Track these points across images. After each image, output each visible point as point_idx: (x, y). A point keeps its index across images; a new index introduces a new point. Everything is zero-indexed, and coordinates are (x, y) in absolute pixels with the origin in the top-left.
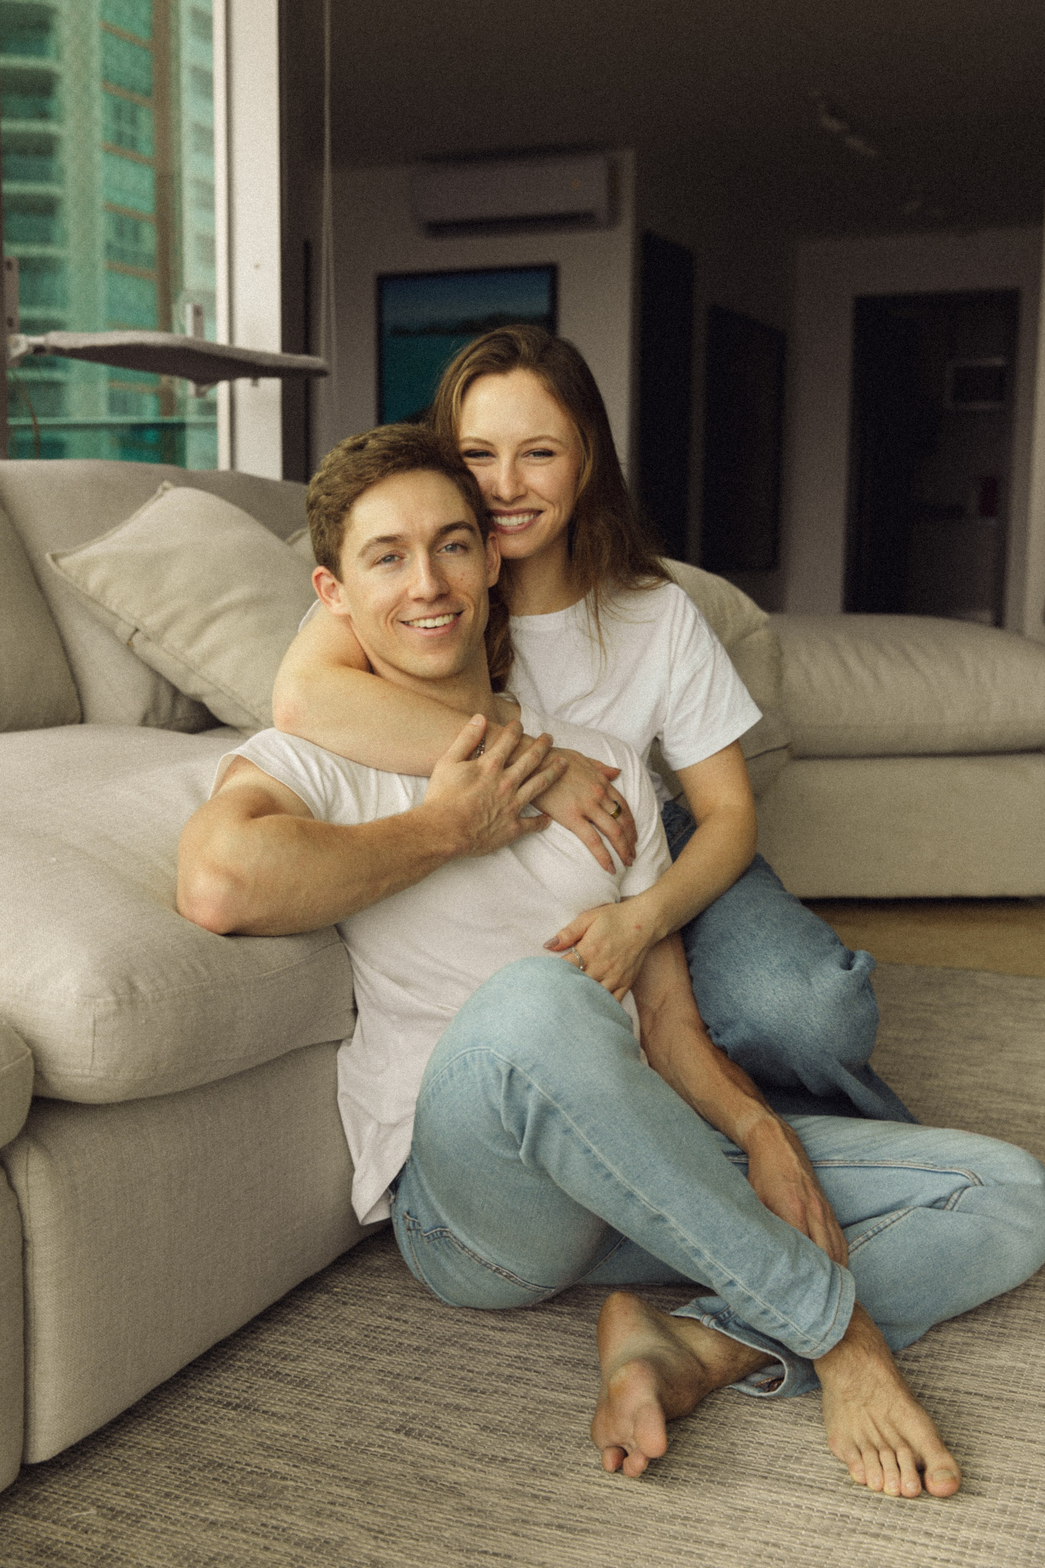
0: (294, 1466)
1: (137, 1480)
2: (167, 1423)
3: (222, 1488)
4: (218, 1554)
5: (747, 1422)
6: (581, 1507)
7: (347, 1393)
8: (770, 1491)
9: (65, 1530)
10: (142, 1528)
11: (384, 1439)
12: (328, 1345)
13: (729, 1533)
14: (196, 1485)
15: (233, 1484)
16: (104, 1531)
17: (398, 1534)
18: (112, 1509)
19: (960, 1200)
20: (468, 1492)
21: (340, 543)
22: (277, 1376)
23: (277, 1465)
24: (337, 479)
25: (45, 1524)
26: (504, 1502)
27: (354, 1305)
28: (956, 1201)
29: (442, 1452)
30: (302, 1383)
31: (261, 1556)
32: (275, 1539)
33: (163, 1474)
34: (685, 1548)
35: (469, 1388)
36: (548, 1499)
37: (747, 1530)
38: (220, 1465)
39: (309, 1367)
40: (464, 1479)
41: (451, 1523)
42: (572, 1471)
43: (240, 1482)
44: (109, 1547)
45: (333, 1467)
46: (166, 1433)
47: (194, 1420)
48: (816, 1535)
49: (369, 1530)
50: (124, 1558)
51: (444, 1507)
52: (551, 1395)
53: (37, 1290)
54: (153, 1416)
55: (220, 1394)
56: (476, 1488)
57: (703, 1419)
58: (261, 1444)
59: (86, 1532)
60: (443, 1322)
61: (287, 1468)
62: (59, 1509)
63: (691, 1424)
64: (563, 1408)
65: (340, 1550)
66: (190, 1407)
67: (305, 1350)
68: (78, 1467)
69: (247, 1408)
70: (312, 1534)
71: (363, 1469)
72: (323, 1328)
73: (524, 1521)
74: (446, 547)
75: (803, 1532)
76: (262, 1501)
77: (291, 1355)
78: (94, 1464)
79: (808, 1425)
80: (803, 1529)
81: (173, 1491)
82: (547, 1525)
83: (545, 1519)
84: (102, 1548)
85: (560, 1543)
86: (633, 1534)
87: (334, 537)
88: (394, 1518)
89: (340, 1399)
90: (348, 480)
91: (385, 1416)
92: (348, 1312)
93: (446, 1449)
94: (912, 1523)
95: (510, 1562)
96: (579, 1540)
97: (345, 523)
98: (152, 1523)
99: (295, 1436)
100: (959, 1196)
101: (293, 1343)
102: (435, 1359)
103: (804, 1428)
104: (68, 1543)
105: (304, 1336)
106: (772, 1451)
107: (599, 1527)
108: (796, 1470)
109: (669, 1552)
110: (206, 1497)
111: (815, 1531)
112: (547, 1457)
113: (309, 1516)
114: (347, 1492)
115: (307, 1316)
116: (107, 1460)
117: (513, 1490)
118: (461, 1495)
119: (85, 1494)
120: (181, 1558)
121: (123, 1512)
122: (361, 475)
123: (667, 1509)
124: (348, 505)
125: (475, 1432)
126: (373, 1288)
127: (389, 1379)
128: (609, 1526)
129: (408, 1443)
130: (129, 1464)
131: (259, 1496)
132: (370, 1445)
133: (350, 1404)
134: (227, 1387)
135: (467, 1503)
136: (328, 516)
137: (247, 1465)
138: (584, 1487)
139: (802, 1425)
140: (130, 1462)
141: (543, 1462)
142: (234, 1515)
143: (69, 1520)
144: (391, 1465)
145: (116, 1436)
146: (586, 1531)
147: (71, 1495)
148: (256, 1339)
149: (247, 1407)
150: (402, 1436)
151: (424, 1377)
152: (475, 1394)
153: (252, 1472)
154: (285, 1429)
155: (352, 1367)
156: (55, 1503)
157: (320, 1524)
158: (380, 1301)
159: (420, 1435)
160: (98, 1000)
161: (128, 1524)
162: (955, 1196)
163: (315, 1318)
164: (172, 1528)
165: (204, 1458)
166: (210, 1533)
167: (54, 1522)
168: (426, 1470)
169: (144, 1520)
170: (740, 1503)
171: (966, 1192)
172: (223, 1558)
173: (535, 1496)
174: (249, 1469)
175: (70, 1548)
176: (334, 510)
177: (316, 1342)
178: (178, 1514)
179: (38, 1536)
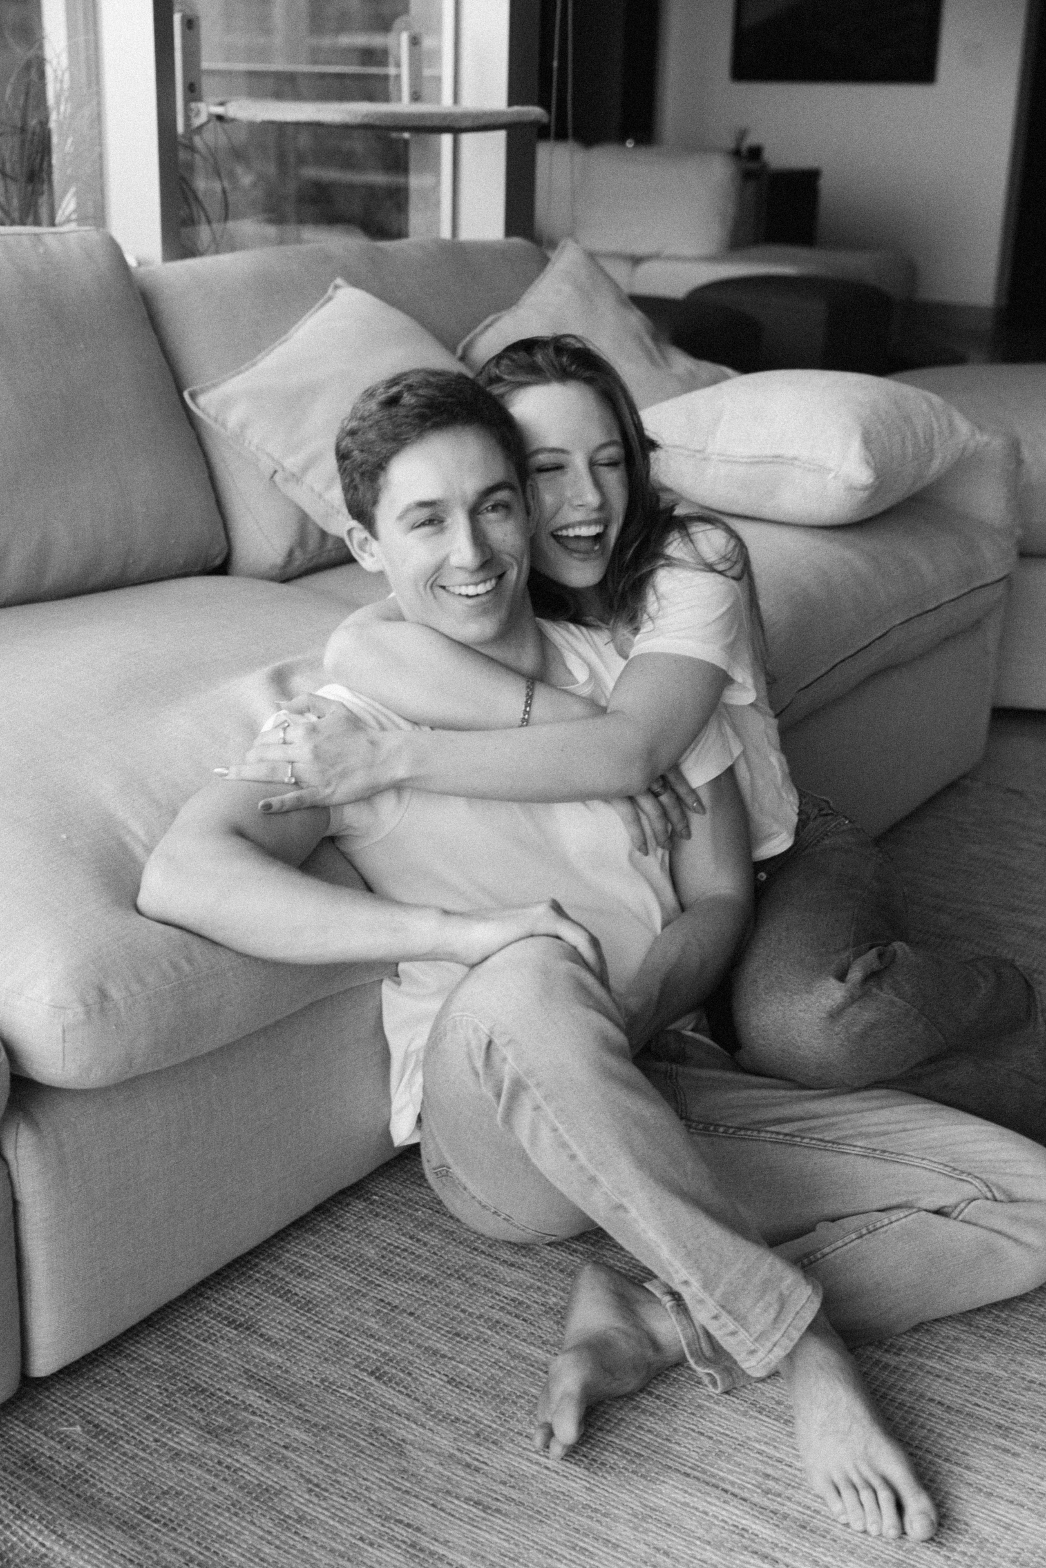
0: (267, 1401)
1: (128, 1397)
2: (173, 1336)
3: (198, 1416)
4: (171, 1488)
5: (700, 1406)
6: (504, 1483)
7: (342, 1322)
8: (686, 1492)
9: (52, 1443)
10: (116, 1450)
11: (356, 1380)
12: (343, 1263)
13: (629, 1533)
14: (175, 1409)
15: (208, 1413)
16: (84, 1449)
17: (332, 1490)
18: (96, 1426)
19: (966, 1210)
20: (410, 1452)
21: (375, 502)
22: (287, 1295)
23: (253, 1397)
24: (372, 435)
25: (37, 1434)
26: (440, 1468)
27: (384, 1218)
28: (963, 1210)
29: (402, 1403)
30: (307, 1305)
31: (207, 1497)
32: (225, 1480)
33: (152, 1394)
34: (581, 1544)
35: (454, 1332)
36: (477, 1470)
37: (646, 1531)
38: (204, 1391)
39: (318, 1288)
40: (411, 1437)
41: (382, 1484)
42: (512, 1441)
43: (215, 1412)
44: (82, 1466)
45: (301, 1406)
46: (168, 1347)
47: (197, 1337)
48: (708, 1547)
49: (309, 1481)
50: (92, 1481)
51: (383, 1466)
52: (527, 1350)
53: (29, 1243)
54: (164, 1326)
55: (230, 1308)
56: (420, 1449)
57: (658, 1397)
58: (246, 1371)
59: (69, 1448)
60: (461, 1250)
61: (260, 1402)
62: (54, 1419)
63: (645, 1402)
64: (533, 1366)
65: (276, 1500)
66: (198, 1320)
67: (322, 1267)
68: (82, 1376)
69: (248, 1329)
70: (257, 1479)
71: (326, 1413)
72: (347, 1242)
73: (448, 1492)
74: (487, 508)
75: (698, 1543)
76: (226, 1437)
77: (307, 1271)
78: (98, 1374)
79: (756, 1418)
80: (699, 1538)
81: (154, 1414)
82: (467, 1500)
83: (468, 1492)
84: (77, 1467)
85: (471, 1521)
86: (541, 1521)
87: (369, 496)
88: (335, 1471)
89: (333, 1329)
90: (384, 438)
91: (367, 1354)
92: (376, 1226)
93: (408, 1400)
94: (806, 1547)
95: (419, 1535)
96: (489, 1520)
97: (381, 481)
98: (127, 1446)
99: (280, 1367)
100: (966, 1207)
101: (313, 1258)
102: (436, 1292)
103: (752, 1422)
104: (51, 1458)
105: (326, 1250)
106: (708, 1444)
107: (512, 1508)
108: (724, 1470)
109: (566, 1546)
110: (180, 1424)
111: (709, 1543)
112: (494, 1422)
113: (261, 1459)
114: (303, 1436)
115: (337, 1226)
116: (110, 1371)
117: (451, 1456)
118: (401, 1454)
119: (80, 1406)
120: (139, 1488)
121: (106, 1430)
122: (397, 435)
123: (583, 1497)
124: (384, 464)
125: (441, 1383)
126: (410, 1200)
127: (385, 1311)
128: (522, 1509)
129: (378, 1388)
130: (127, 1379)
131: (228, 1430)
132: (342, 1386)
133: (341, 1336)
134: (238, 1302)
135: (405, 1464)
136: (363, 474)
137: (227, 1393)
138: (516, 1462)
139: (751, 1417)
140: (129, 1375)
141: (490, 1427)
142: (197, 1448)
143: (59, 1433)
144: (355, 1412)
145: (127, 1345)
146: (498, 1511)
147: (68, 1406)
148: (281, 1248)
149: (248, 1327)
150: (372, 1380)
151: (419, 1312)
152: (458, 1339)
153: (227, 1402)
154: (273, 1357)
155: (358, 1292)
156: (52, 1412)
157: (268, 1468)
158: (410, 1215)
159: (390, 1381)
160: (68, 1011)
161: (106, 1445)
162: (963, 1205)
163: (343, 1229)
164: (141, 1454)
165: (193, 1381)
166: (171, 1464)
167: (46, 1434)
168: (381, 1422)
169: (121, 1442)
170: (653, 1501)
171: (973, 1204)
172: (174, 1493)
173: (468, 1466)
174: (228, 1398)
175: (50, 1463)
176: (369, 468)
177: (335, 1258)
178: (151, 1439)
179: (28, 1446)
